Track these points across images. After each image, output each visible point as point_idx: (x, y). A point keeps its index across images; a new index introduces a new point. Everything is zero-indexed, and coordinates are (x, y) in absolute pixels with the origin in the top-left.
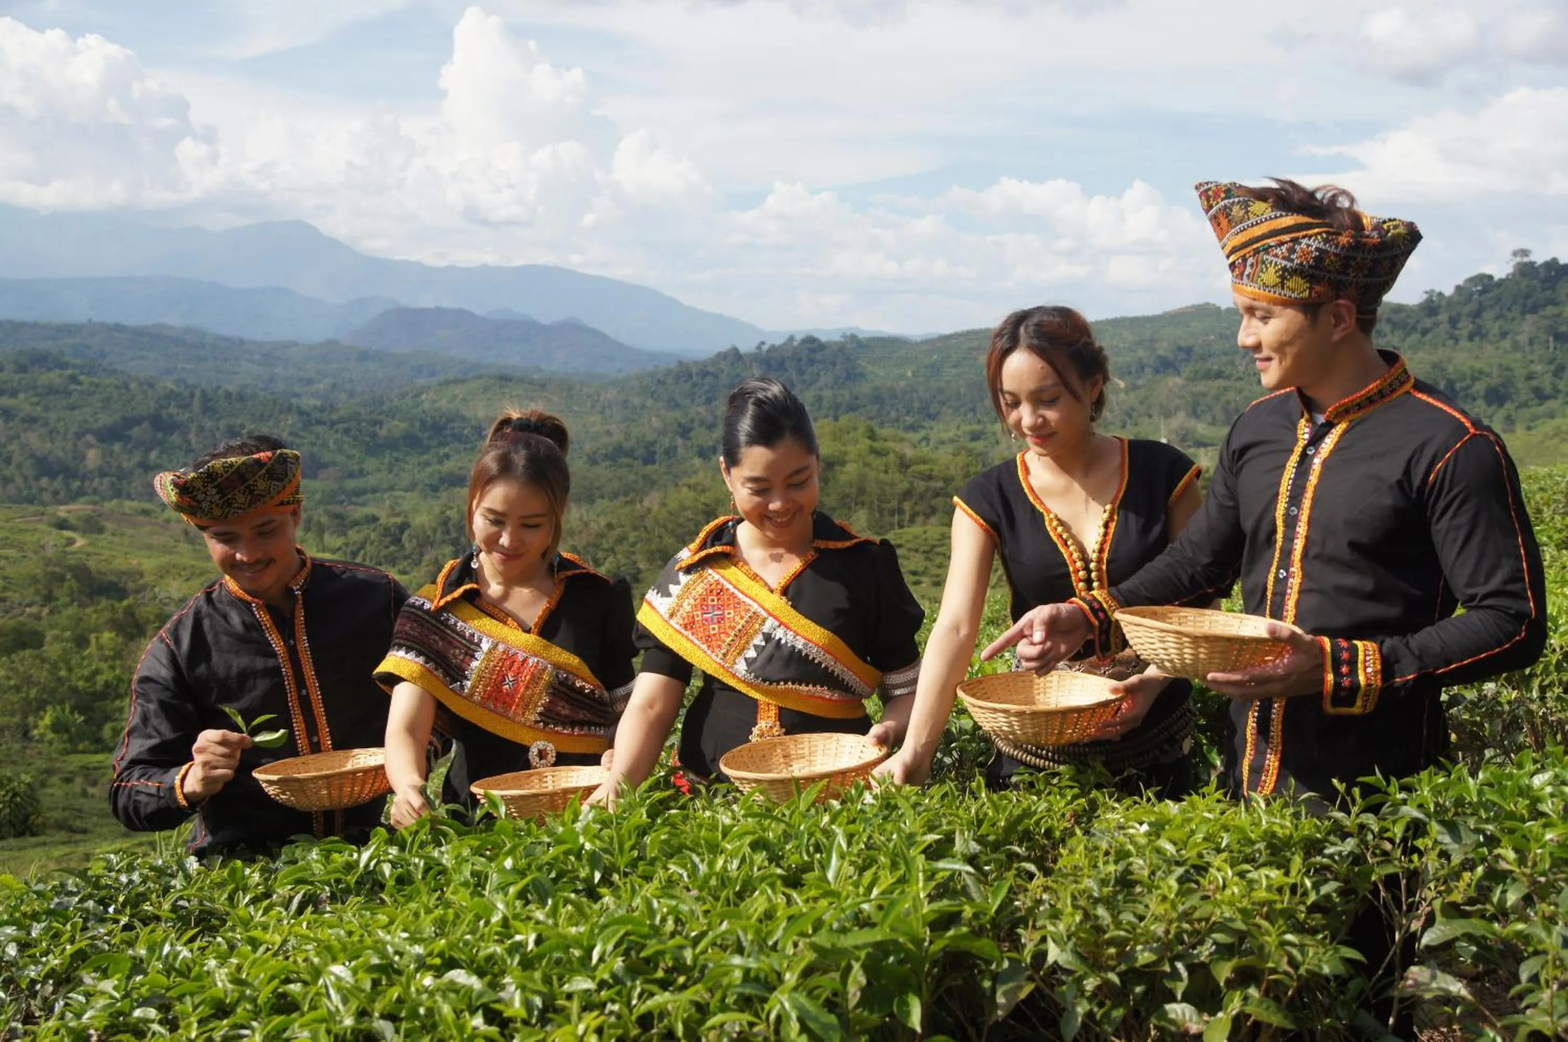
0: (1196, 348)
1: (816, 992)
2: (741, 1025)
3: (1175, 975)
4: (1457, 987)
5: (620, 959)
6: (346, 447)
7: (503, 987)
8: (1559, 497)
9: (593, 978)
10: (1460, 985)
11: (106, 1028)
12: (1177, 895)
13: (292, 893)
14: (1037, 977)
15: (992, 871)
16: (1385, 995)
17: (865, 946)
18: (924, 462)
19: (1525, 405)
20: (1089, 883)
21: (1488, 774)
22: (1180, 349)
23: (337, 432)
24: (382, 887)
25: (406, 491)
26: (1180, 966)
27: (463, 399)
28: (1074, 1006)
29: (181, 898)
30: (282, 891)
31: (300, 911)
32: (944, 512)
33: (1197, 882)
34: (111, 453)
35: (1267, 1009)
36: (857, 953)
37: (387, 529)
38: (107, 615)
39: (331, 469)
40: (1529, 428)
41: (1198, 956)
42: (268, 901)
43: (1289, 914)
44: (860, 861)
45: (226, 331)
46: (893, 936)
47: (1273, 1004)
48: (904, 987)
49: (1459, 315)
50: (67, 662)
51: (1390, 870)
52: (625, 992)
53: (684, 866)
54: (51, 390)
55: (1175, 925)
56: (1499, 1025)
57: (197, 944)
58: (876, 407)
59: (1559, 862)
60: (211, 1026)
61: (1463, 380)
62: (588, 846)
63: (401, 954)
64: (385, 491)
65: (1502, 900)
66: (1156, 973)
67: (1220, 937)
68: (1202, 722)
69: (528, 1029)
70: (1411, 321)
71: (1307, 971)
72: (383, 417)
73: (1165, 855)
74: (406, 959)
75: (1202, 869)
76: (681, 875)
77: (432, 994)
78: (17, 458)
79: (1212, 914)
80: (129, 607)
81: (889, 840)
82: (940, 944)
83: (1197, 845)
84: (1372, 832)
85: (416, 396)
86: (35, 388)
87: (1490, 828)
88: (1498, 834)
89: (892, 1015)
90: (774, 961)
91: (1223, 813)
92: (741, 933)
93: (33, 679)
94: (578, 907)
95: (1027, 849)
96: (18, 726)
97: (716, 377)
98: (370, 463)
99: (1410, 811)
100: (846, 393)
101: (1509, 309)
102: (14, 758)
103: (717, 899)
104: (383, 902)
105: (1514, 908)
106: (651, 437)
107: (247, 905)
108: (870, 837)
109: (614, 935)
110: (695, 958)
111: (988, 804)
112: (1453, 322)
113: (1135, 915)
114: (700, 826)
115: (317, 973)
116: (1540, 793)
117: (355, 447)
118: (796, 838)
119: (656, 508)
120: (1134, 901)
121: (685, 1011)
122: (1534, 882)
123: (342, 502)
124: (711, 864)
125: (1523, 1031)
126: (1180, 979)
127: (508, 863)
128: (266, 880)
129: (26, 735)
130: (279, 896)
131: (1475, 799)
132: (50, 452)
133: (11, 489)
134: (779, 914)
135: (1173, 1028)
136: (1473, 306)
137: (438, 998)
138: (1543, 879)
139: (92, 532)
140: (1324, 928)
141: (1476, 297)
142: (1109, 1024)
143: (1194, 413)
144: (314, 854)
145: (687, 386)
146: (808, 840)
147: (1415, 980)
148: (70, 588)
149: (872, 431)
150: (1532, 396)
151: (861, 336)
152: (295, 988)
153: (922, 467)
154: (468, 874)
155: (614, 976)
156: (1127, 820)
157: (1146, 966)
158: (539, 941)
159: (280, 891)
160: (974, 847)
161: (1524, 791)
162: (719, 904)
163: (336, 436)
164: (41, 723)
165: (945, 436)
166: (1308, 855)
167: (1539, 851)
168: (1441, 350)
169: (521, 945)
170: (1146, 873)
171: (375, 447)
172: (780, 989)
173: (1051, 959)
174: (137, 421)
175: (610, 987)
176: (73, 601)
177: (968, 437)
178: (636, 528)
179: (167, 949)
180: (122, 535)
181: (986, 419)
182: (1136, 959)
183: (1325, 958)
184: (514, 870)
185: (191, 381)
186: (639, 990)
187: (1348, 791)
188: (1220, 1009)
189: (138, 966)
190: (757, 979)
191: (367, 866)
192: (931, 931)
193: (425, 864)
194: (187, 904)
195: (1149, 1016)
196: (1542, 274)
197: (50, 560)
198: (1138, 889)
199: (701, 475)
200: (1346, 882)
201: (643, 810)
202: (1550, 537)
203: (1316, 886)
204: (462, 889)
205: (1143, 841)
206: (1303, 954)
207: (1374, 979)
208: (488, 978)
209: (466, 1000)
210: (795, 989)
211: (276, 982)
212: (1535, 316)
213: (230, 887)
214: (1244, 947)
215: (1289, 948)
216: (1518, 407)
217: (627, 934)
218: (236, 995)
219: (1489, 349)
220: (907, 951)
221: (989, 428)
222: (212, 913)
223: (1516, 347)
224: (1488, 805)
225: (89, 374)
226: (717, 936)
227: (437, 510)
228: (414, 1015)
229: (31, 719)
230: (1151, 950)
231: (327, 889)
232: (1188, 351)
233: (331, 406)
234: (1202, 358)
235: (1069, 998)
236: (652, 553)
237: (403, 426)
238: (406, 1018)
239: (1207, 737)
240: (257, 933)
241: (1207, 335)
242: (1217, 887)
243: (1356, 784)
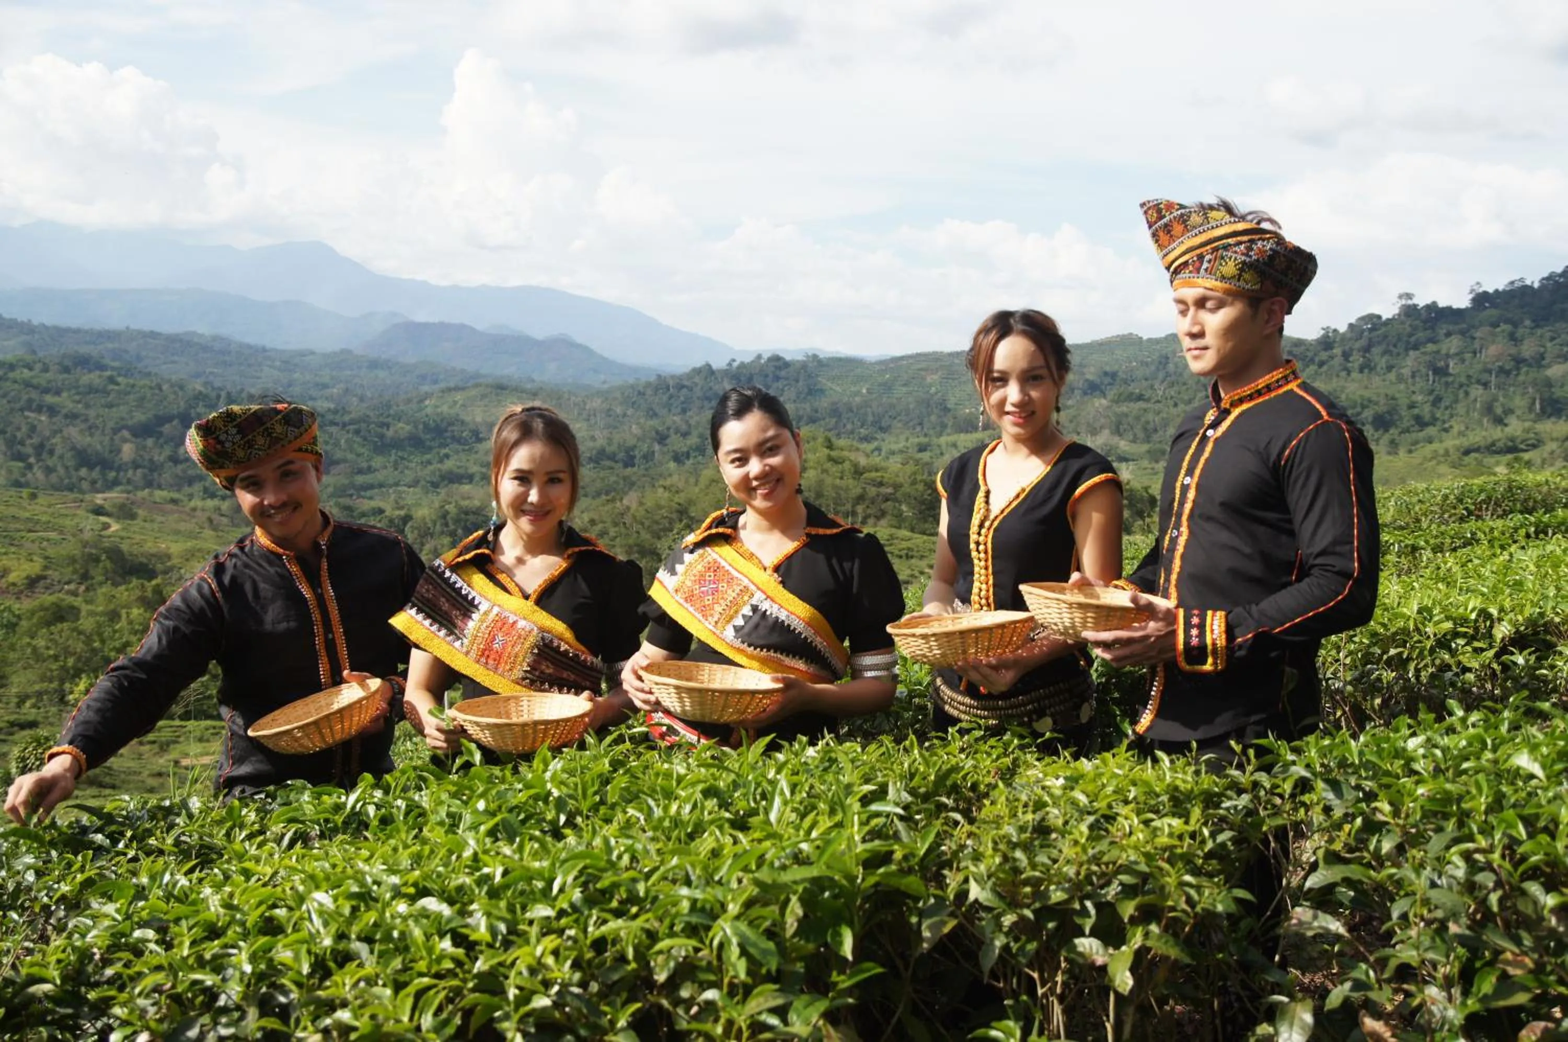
0: (1120, 374)
1: (756, 922)
2: (687, 950)
3: (1084, 912)
4: (1336, 926)
5: (579, 890)
6: (356, 446)
7: (470, 914)
8: (1435, 508)
9: (553, 907)
10: (1338, 924)
11: (109, 947)
12: (1087, 840)
13: (284, 831)
14: (958, 913)
15: (922, 820)
16: (1272, 934)
17: (803, 881)
18: (877, 470)
19: (1407, 431)
20: (1009, 830)
21: (1368, 738)
22: (1106, 374)
23: (348, 432)
24: (367, 827)
25: (410, 487)
26: (1088, 904)
27: (463, 405)
28: (992, 940)
29: (183, 834)
30: (276, 828)
31: (291, 845)
32: (893, 515)
33: (1107, 830)
34: (144, 447)
35: (1166, 942)
36: (795, 887)
37: (391, 521)
38: (138, 593)
39: (342, 466)
40: (1410, 452)
41: (1105, 895)
42: (261, 838)
43: (1187, 859)
44: (802, 808)
45: (251, 339)
46: (829, 873)
47: (1171, 939)
48: (837, 919)
49: (1351, 350)
50: (100, 635)
51: (1279, 821)
52: (582, 920)
53: (641, 811)
54: (91, 390)
55: (1085, 867)
56: (1372, 959)
57: (197, 874)
58: (834, 420)
59: (1429, 814)
60: (204, 946)
61: (1354, 407)
62: (556, 793)
63: (378, 883)
64: (391, 486)
65: (1378, 849)
66: (1067, 910)
67: (1124, 878)
68: (1116, 695)
69: (492, 951)
70: (1310, 354)
71: (1203, 909)
72: (390, 420)
73: (1078, 805)
74: (383, 887)
75: (1110, 818)
76: (638, 819)
77: (405, 919)
78: (59, 451)
79: (1119, 858)
80: (158, 585)
81: (829, 790)
82: (872, 880)
83: (1107, 796)
84: (1265, 789)
85: (421, 401)
86: (77, 387)
87: (1368, 785)
88: (1376, 790)
89: (826, 945)
90: (719, 892)
91: (1131, 770)
92: (689, 868)
93: (71, 649)
94: (543, 845)
95: (955, 800)
96: (56, 691)
97: (690, 389)
98: (378, 462)
99: (1300, 771)
100: (807, 406)
101: (1395, 346)
102: (51, 720)
103: (669, 839)
104: (366, 838)
105: (1389, 856)
106: (631, 442)
107: (243, 841)
108: (812, 787)
109: (573, 868)
110: (647, 891)
111: (919, 760)
112: (1346, 355)
113: (1049, 858)
114: (657, 775)
115: (301, 899)
116: (1413, 754)
117: (364, 446)
118: (744, 786)
119: (634, 506)
120: (1049, 846)
121: (635, 936)
122: (1406, 833)
123: (351, 496)
124: (666, 809)
125: (1393, 964)
126: (1088, 915)
127: (481, 805)
128: (262, 819)
129: (62, 700)
130: (272, 833)
131: (1357, 762)
132: (89, 445)
133: (54, 478)
134: (725, 852)
135: (1081, 961)
136: (1363, 342)
137: (411, 923)
138: (1413, 831)
139: (125, 518)
140: (1219, 873)
141: (1366, 334)
142: (1024, 956)
143: (1118, 431)
144: (306, 797)
145: (665, 398)
146: (756, 789)
147: (1299, 920)
148: (105, 568)
149: (829, 440)
150: (1413, 422)
151: (821, 356)
152: (281, 913)
153: (874, 475)
154: (444, 815)
155: (572, 905)
156: (1046, 775)
157: (1058, 904)
158: (505, 873)
159: (274, 829)
160: (907, 797)
161: (1399, 753)
162: (671, 843)
163: (346, 436)
164: (76, 689)
165: (895, 447)
166: (1206, 807)
167: (1411, 805)
168: (1335, 380)
169: (488, 878)
170: (1060, 822)
171: (383, 446)
172: (724, 917)
173: (972, 897)
174: (169, 419)
175: (568, 914)
176: (107, 579)
177: (916, 449)
178: (616, 524)
179: (167, 877)
180: (152, 521)
181: (931, 432)
182: (1049, 898)
183: (1219, 898)
184: (486, 812)
185: (218, 383)
186: (594, 918)
187: (1244, 752)
188: (1123, 943)
189: (141, 893)
190: (703, 910)
191: (354, 807)
192: (864, 869)
193: (407, 806)
194: (188, 840)
195: (1060, 948)
196: (1424, 314)
197: (87, 542)
198: (1054, 836)
199: (675, 478)
200: (1240, 833)
201: (606, 761)
202: (1427, 542)
203: (1213, 835)
204: (438, 828)
205: (1058, 792)
206: (1200, 894)
207: (1263, 919)
208: (458, 906)
209: (436, 924)
210: (737, 918)
211: (263, 907)
212: (1417, 352)
213: (229, 824)
214: (1146, 888)
215: (1187, 889)
216: (1401, 433)
217: (585, 868)
218: (228, 918)
219: (1376, 380)
220: (841, 887)
221: (935, 440)
222: (211, 848)
223: (1400, 379)
224: (1367, 765)
225: (125, 376)
226: (668, 871)
227: (437, 505)
228: (388, 938)
229: (67, 686)
230: (1063, 890)
231: (317, 827)
232: (1114, 375)
233: (344, 408)
234: (1125, 382)
235: (988, 931)
236: (630, 547)
237: (408, 428)
238: (381, 941)
239: (1121, 711)
240: (249, 865)
241: (1131, 362)
242: (1125, 835)
243: (1251, 746)
